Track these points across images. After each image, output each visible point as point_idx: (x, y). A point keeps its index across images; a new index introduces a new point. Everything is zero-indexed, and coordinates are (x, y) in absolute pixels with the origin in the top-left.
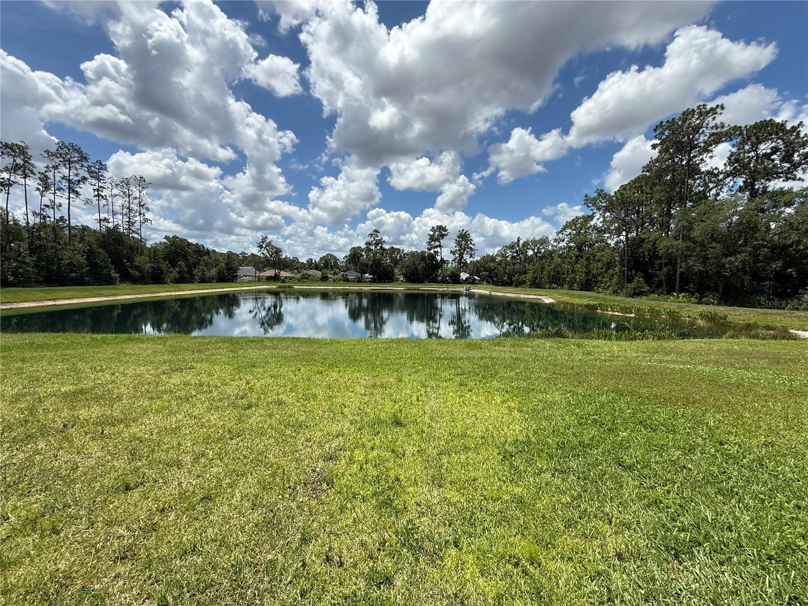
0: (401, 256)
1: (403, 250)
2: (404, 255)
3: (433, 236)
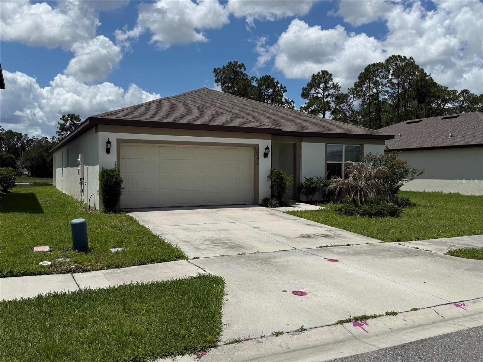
0: (23, 143)
1: (26, 135)
2: (27, 142)
3: (64, 125)
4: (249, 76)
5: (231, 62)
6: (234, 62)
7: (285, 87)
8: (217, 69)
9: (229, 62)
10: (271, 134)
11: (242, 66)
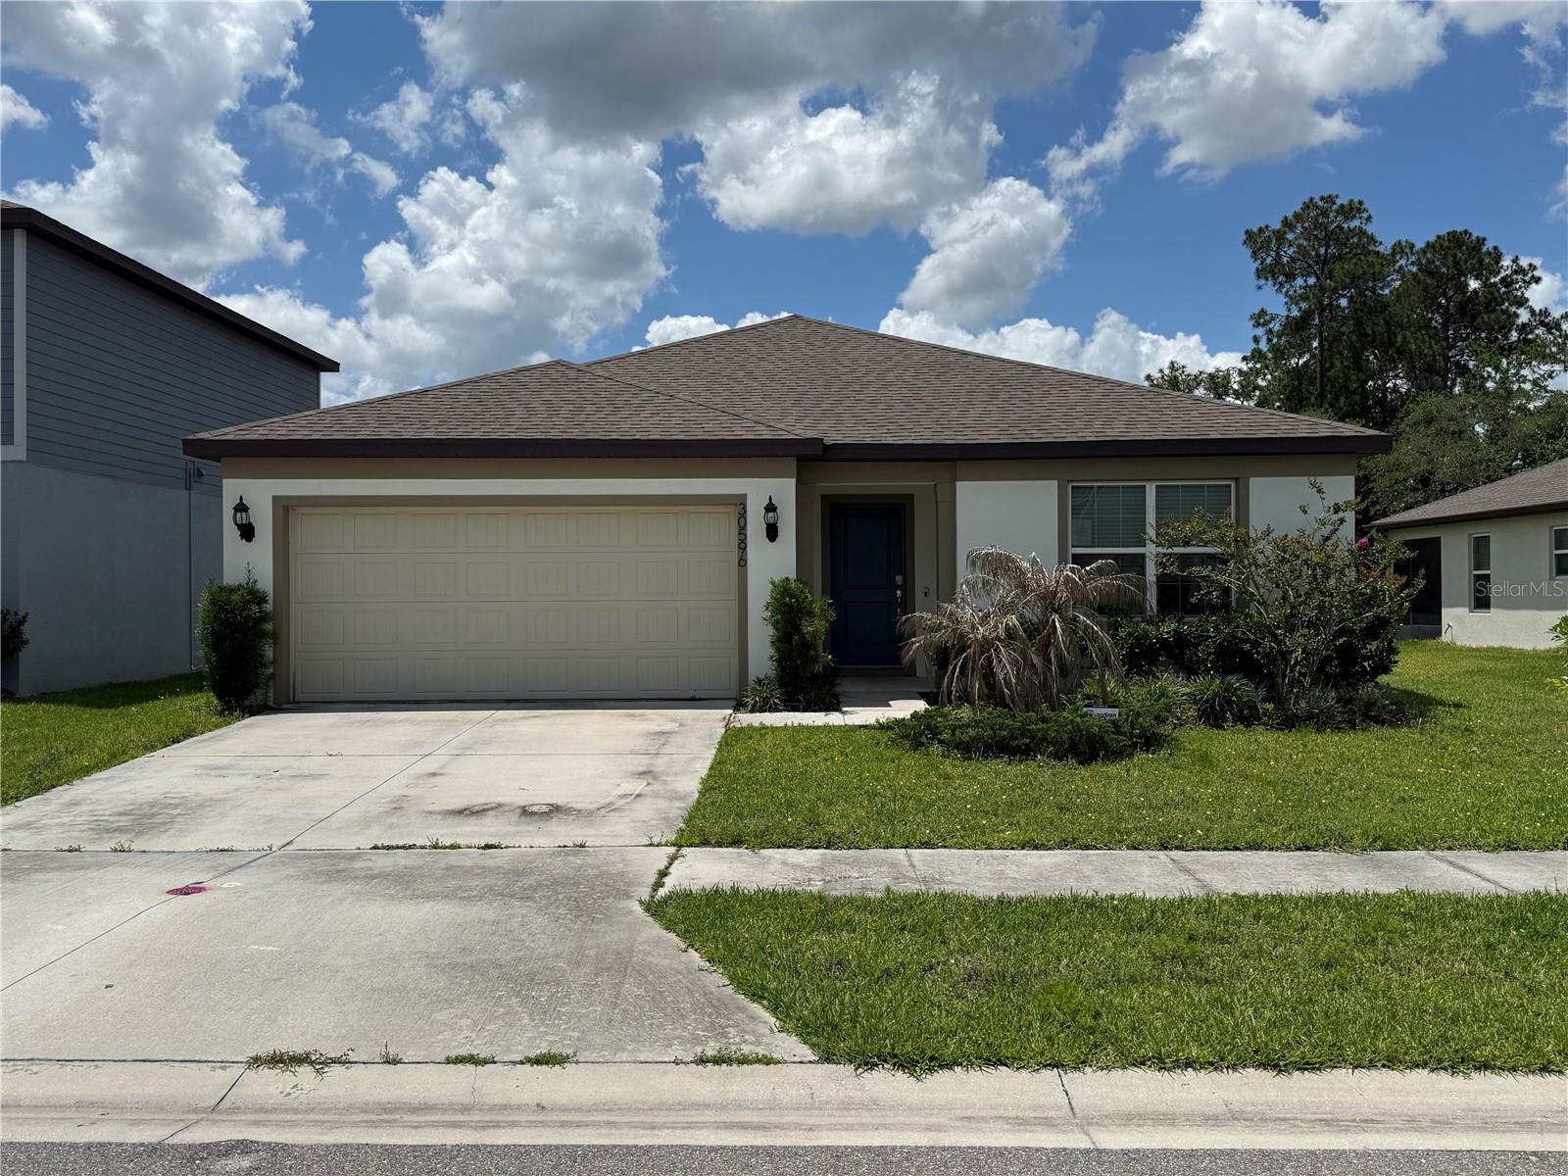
4: (1381, 243)
5: (1312, 199)
6: (1322, 198)
7: (1530, 265)
8: (1255, 230)
9: (1307, 201)
10: (795, 459)
11: (1352, 210)
